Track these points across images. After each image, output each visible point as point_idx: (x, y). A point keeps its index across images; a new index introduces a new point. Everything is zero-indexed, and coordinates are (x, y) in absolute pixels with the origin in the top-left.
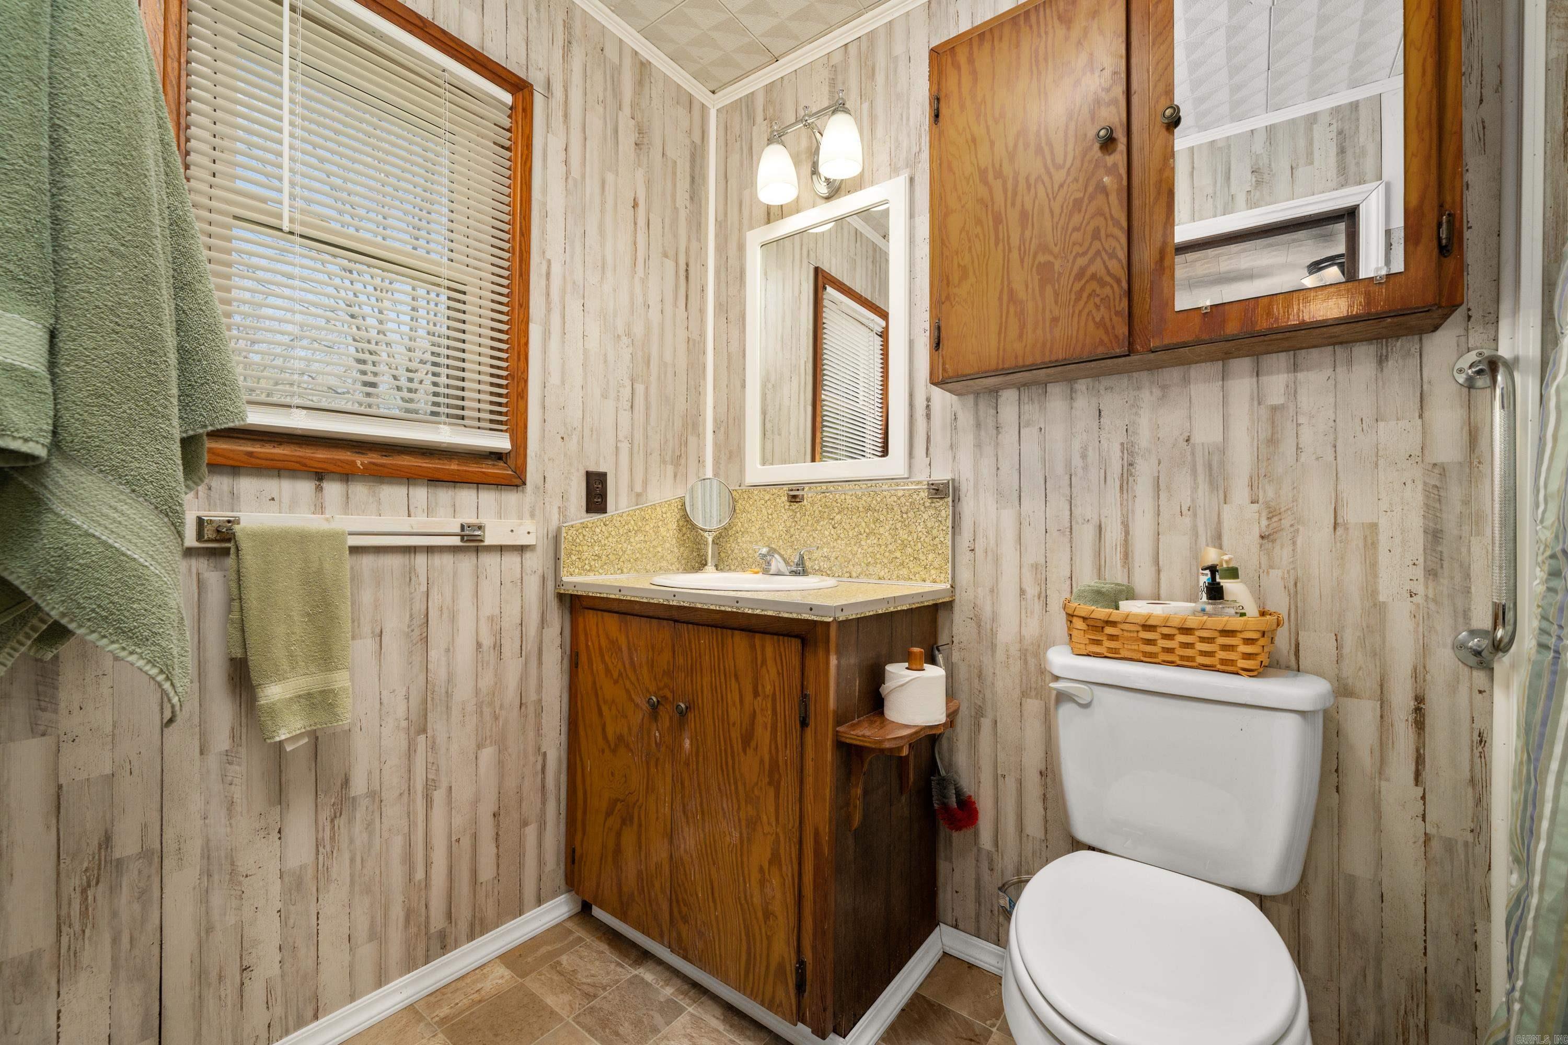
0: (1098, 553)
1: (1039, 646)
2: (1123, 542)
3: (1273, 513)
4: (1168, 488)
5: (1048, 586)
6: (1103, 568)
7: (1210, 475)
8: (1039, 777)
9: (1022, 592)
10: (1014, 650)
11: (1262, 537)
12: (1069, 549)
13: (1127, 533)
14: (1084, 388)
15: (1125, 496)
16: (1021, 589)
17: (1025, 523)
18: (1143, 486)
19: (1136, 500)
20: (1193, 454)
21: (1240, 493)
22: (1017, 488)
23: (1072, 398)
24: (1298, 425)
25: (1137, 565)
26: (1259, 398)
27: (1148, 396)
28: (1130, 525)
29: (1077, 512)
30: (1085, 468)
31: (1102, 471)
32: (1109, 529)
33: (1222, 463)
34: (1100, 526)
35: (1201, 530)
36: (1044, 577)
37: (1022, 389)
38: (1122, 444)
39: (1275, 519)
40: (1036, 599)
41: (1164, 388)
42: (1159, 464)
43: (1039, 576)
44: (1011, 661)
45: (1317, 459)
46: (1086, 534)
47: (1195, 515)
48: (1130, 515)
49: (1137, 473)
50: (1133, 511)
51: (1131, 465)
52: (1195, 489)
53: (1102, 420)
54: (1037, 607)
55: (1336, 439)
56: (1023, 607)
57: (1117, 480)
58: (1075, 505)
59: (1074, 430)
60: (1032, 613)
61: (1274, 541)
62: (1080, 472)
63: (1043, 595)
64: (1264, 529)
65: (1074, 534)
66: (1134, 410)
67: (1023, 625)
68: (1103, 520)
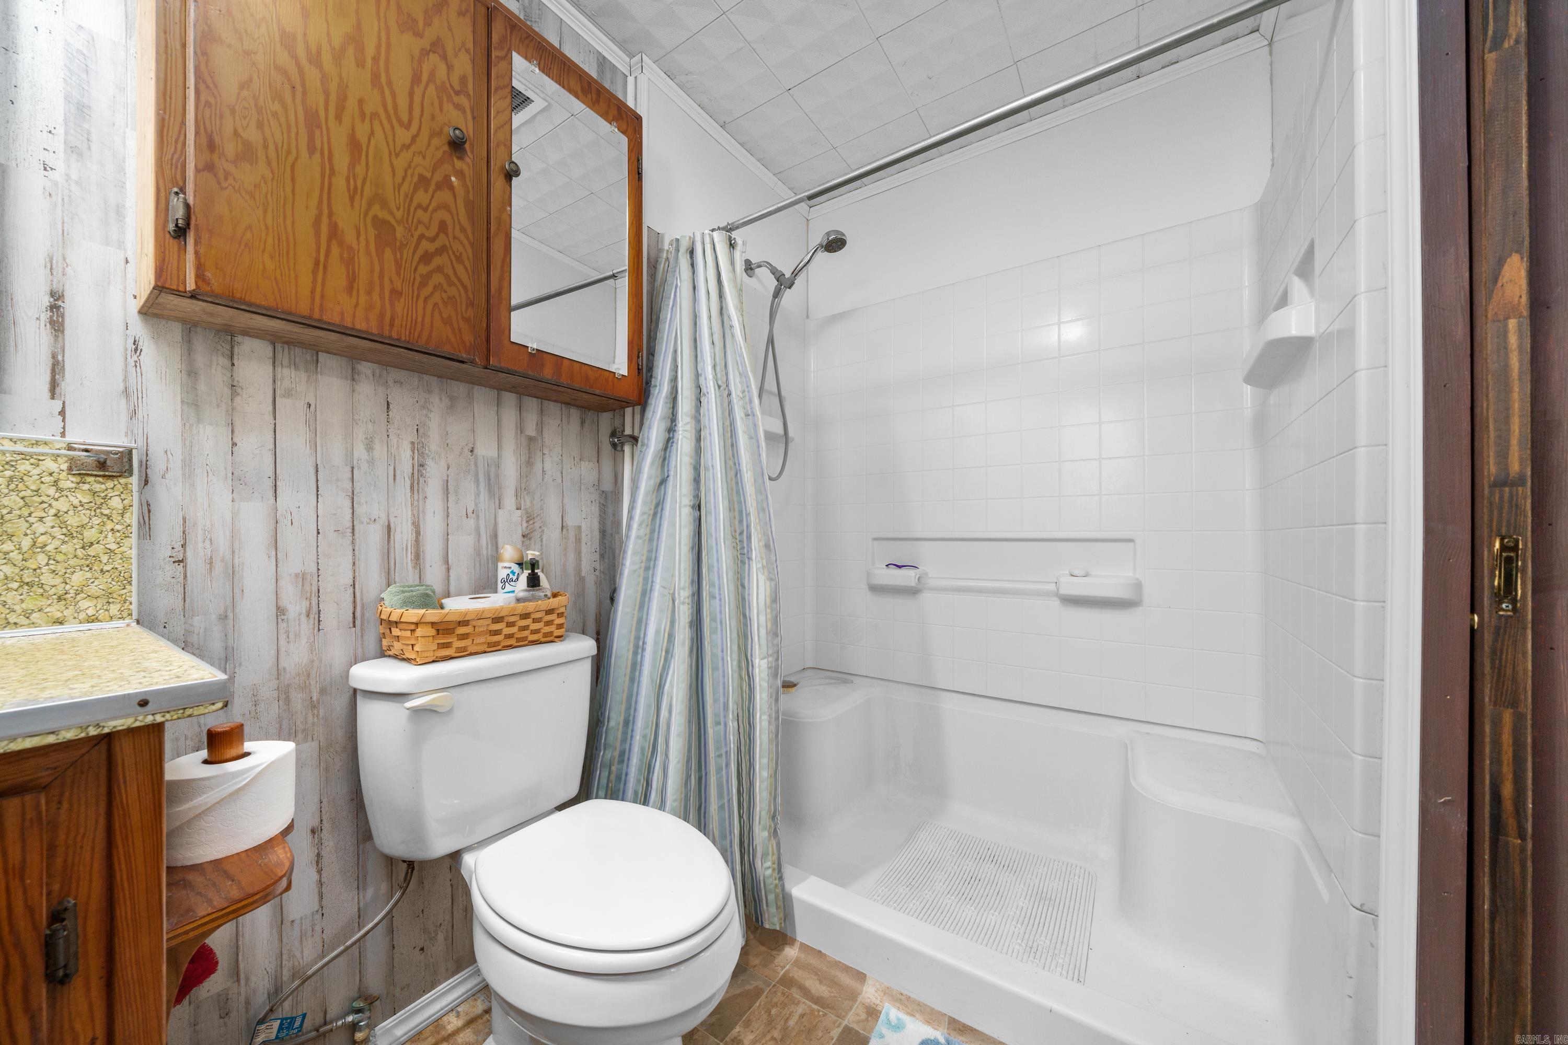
0: (387, 554)
1: (309, 675)
2: (413, 542)
3: (530, 518)
4: (456, 492)
5: (322, 598)
6: (392, 572)
7: (489, 484)
8: (310, 837)
9: (280, 611)
10: (268, 692)
11: (524, 536)
12: (351, 553)
13: (418, 533)
14: (369, 373)
15: (416, 497)
16: (278, 608)
17: (284, 523)
18: (433, 489)
19: (427, 500)
20: (476, 464)
21: (509, 501)
22: (272, 474)
23: (353, 379)
24: (544, 454)
25: (428, 565)
26: (521, 429)
27: (437, 403)
28: (421, 525)
29: (361, 510)
30: (371, 462)
31: (391, 468)
32: (398, 530)
33: (497, 476)
34: (389, 527)
35: (483, 532)
36: (315, 589)
37: (279, 346)
38: (413, 443)
39: (531, 522)
40: (303, 618)
41: (452, 399)
42: (448, 468)
43: (307, 588)
44: (262, 707)
45: (553, 480)
46: (372, 537)
47: (478, 517)
48: (421, 515)
49: (428, 475)
50: (424, 512)
51: (422, 465)
52: (478, 495)
53: (390, 413)
54: (306, 628)
55: (562, 468)
56: (282, 631)
57: (407, 479)
58: (359, 503)
59: (356, 417)
60: (297, 636)
61: (530, 539)
62: (365, 466)
63: (315, 609)
64: (524, 530)
65: (357, 535)
66: (425, 412)
67: (282, 654)
68: (392, 520)
